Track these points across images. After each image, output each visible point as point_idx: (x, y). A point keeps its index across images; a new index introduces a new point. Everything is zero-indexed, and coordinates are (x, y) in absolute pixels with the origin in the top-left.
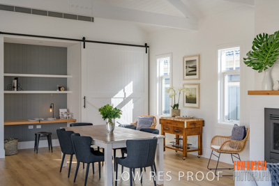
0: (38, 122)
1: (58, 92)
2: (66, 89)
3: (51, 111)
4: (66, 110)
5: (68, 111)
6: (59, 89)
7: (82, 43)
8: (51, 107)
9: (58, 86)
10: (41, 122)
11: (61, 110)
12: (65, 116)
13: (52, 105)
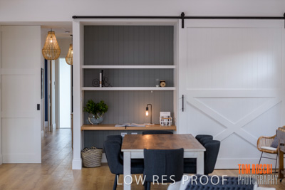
0: (124, 128)
1: (157, 88)
3: (147, 114)
4: (169, 114)
5: (172, 115)
7: (180, 20)
8: (147, 109)
9: (157, 80)
10: (128, 128)
11: (162, 114)
12: (166, 121)
13: (149, 107)
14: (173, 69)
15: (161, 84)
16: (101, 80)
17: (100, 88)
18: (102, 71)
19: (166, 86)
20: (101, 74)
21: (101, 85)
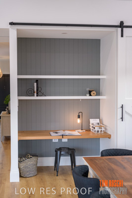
0: (61, 137)
1: (88, 97)
2: (98, 94)
4: (98, 121)
6: (90, 93)
8: (79, 117)
9: (88, 89)
11: (92, 121)
12: (97, 129)
13: (80, 114)
14: (100, 79)
15: (92, 93)
16: (35, 90)
17: (35, 98)
18: (37, 81)
19: (96, 95)
20: (35, 84)
21: (35, 94)
